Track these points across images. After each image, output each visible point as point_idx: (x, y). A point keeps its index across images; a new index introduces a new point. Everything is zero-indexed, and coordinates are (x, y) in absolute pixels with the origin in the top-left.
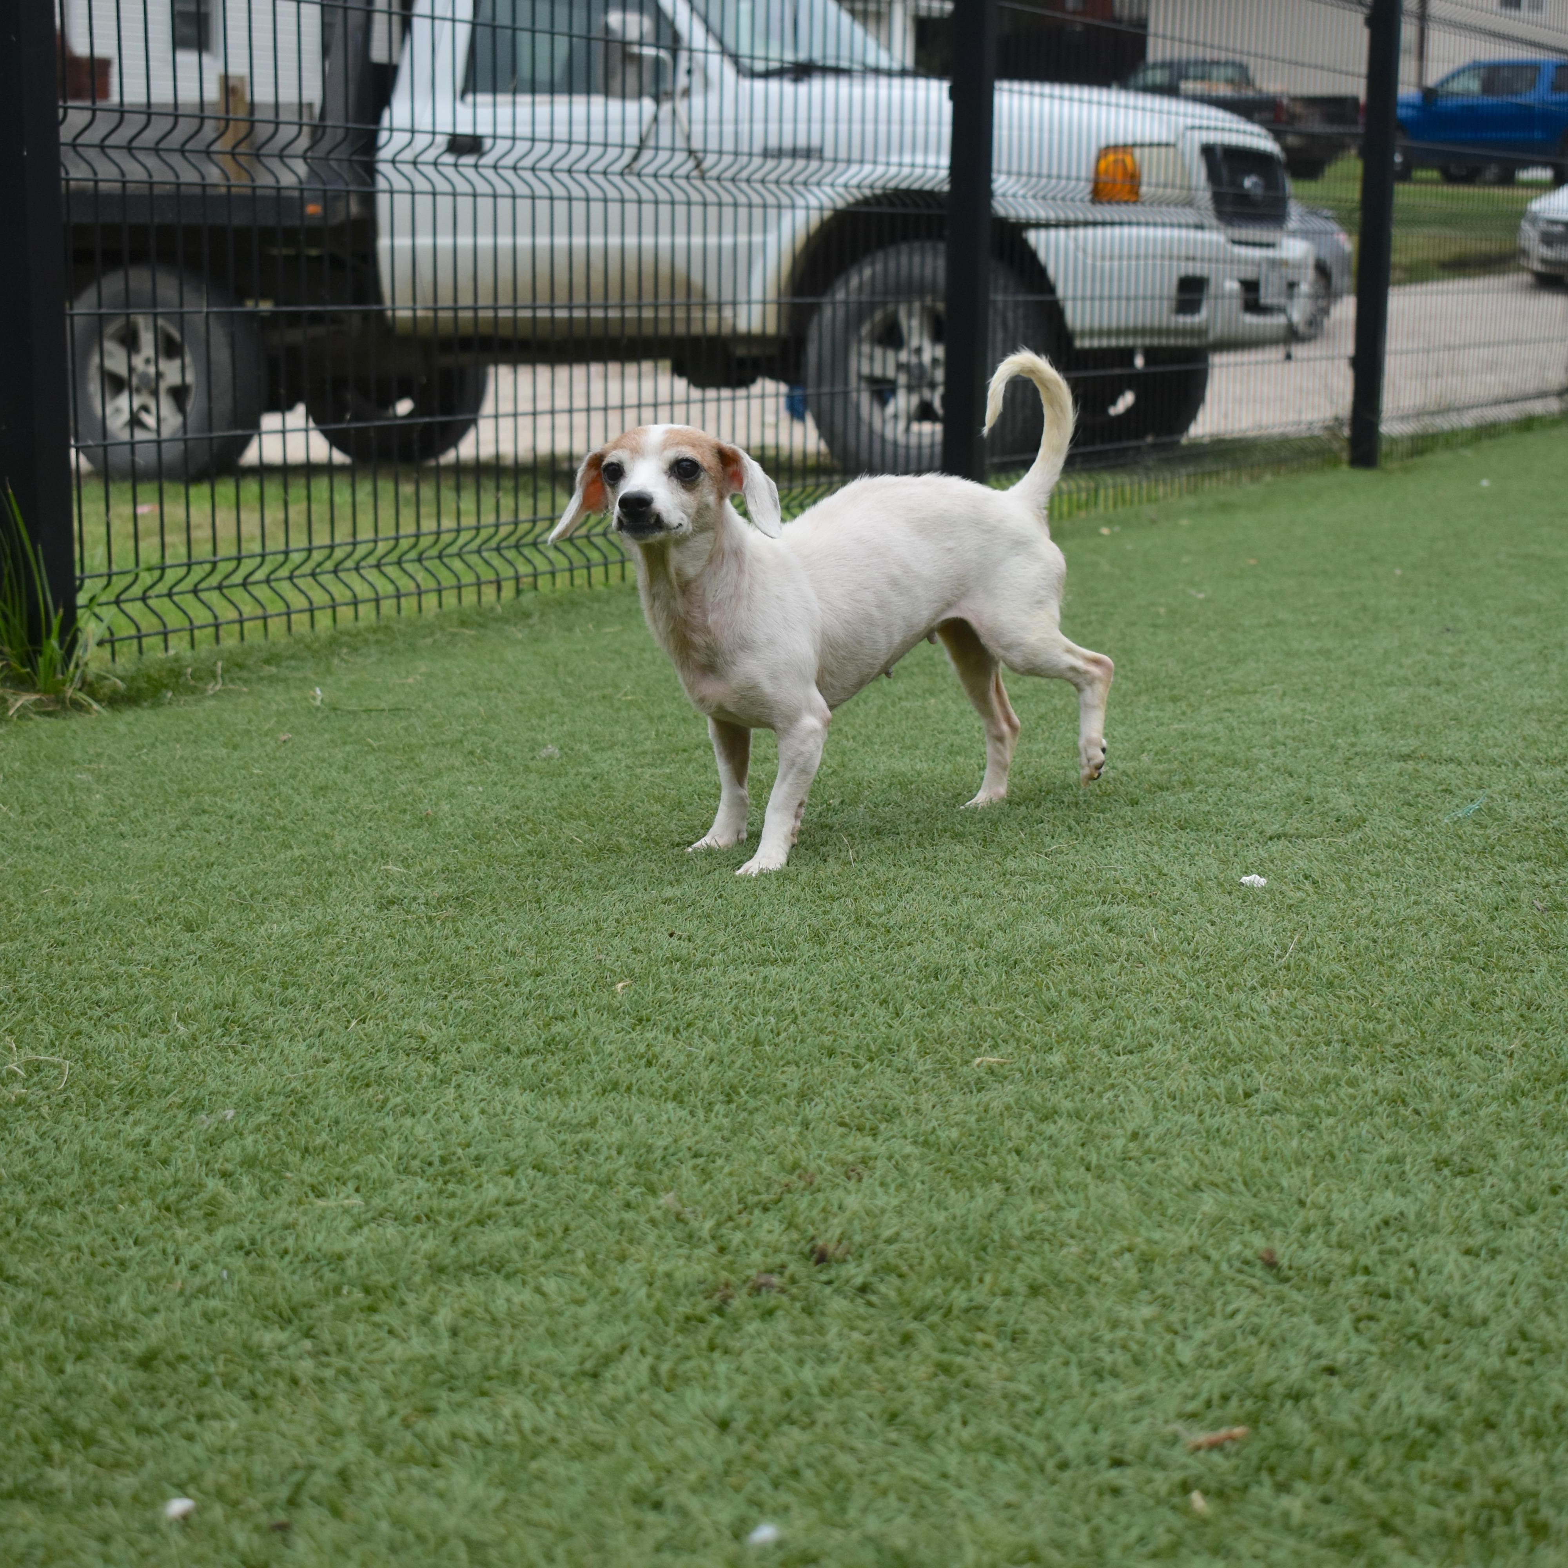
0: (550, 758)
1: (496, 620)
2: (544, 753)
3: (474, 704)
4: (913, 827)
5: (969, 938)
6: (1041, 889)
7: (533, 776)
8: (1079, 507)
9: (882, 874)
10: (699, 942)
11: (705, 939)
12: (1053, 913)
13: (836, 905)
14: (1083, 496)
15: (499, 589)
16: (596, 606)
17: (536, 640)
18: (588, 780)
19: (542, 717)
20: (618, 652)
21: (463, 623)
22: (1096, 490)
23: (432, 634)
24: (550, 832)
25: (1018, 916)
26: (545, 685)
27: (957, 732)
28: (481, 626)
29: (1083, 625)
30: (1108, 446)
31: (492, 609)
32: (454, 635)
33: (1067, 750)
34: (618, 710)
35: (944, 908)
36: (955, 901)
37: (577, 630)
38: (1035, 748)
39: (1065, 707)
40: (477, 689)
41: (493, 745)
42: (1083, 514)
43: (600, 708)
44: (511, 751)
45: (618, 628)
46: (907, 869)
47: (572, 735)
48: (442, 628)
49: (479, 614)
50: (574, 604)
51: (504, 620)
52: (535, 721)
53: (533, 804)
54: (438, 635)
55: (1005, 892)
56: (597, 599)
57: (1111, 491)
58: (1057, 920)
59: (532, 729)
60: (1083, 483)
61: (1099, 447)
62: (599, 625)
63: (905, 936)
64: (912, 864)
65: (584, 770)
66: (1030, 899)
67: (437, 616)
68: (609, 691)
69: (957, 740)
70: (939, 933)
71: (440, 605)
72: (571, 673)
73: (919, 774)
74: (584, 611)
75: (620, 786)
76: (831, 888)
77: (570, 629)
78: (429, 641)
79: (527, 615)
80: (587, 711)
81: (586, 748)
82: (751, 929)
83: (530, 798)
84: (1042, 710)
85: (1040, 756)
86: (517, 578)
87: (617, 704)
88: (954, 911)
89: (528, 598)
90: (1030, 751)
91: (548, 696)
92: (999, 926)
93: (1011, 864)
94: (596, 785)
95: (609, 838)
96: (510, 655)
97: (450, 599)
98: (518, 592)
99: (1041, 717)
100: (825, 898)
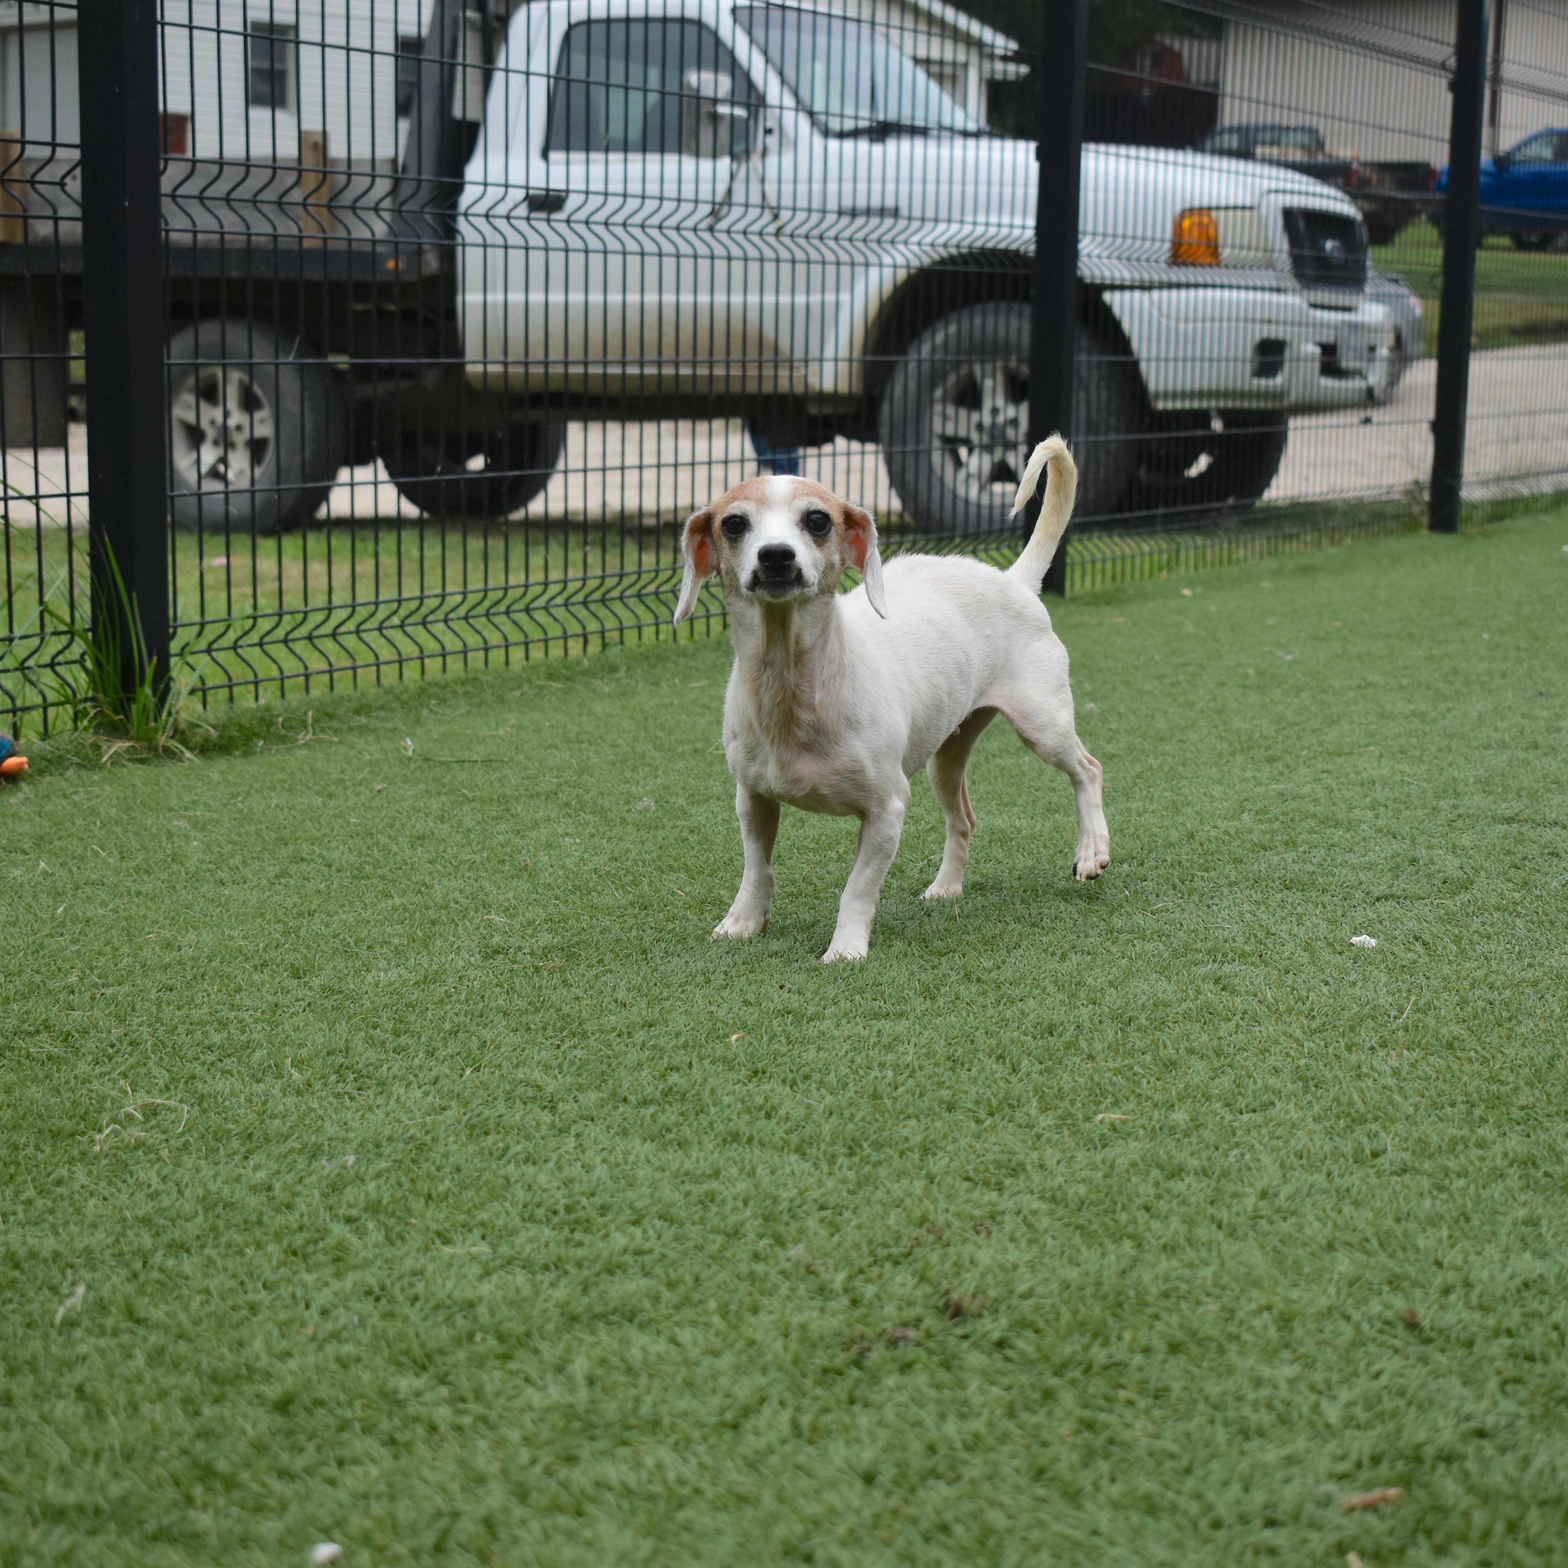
0: (646, 810)
1: (584, 673)
2: (639, 806)
3: (566, 756)
4: (1016, 884)
5: (1082, 995)
6: (1149, 946)
7: (630, 829)
8: (1160, 569)
9: (989, 930)
10: (809, 994)
11: (816, 993)
12: (1164, 970)
13: (944, 959)
14: (1165, 557)
15: (586, 643)
16: (682, 660)
17: (623, 694)
18: (685, 834)
19: (635, 769)
20: (705, 706)
21: (550, 676)
22: (1178, 551)
23: (520, 687)
24: (650, 884)
25: (1128, 974)
26: (636, 739)
27: (1054, 790)
28: (568, 679)
29: (1172, 685)
30: (1189, 508)
31: (579, 663)
32: (542, 688)
33: (1166, 808)
34: (711, 764)
35: (1053, 965)
36: (1064, 957)
37: (664, 685)
38: (1134, 806)
39: (1161, 766)
40: (568, 741)
41: (587, 797)
42: (1164, 574)
43: (693, 763)
44: (607, 804)
45: (704, 682)
46: (1013, 925)
47: (666, 788)
48: (530, 681)
49: (566, 667)
50: (659, 658)
51: (589, 673)
52: (628, 774)
53: (632, 855)
54: (525, 688)
55: (1114, 949)
56: (683, 653)
57: (1192, 552)
58: (1169, 979)
59: (626, 782)
60: (1164, 546)
61: (1180, 508)
62: (685, 679)
63: (1016, 992)
64: (1017, 920)
65: (681, 823)
66: (1139, 956)
67: (524, 669)
68: (699, 745)
69: (1055, 799)
70: (1051, 989)
71: (527, 658)
72: (661, 727)
73: (1019, 831)
74: (670, 665)
75: (718, 839)
76: (937, 944)
77: (656, 684)
78: (517, 693)
79: (614, 669)
80: (680, 765)
81: (681, 801)
82: (861, 983)
83: (628, 850)
84: (1139, 768)
85: (1139, 815)
86: (603, 633)
87: (709, 758)
88: (1065, 967)
89: (614, 652)
90: (1129, 810)
91: (639, 749)
92: (1111, 984)
93: (1118, 922)
94: (693, 838)
95: (710, 891)
96: (598, 708)
97: (536, 653)
98: (605, 646)
99: (1138, 776)
100: (932, 953)
